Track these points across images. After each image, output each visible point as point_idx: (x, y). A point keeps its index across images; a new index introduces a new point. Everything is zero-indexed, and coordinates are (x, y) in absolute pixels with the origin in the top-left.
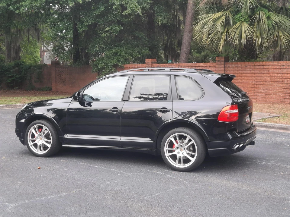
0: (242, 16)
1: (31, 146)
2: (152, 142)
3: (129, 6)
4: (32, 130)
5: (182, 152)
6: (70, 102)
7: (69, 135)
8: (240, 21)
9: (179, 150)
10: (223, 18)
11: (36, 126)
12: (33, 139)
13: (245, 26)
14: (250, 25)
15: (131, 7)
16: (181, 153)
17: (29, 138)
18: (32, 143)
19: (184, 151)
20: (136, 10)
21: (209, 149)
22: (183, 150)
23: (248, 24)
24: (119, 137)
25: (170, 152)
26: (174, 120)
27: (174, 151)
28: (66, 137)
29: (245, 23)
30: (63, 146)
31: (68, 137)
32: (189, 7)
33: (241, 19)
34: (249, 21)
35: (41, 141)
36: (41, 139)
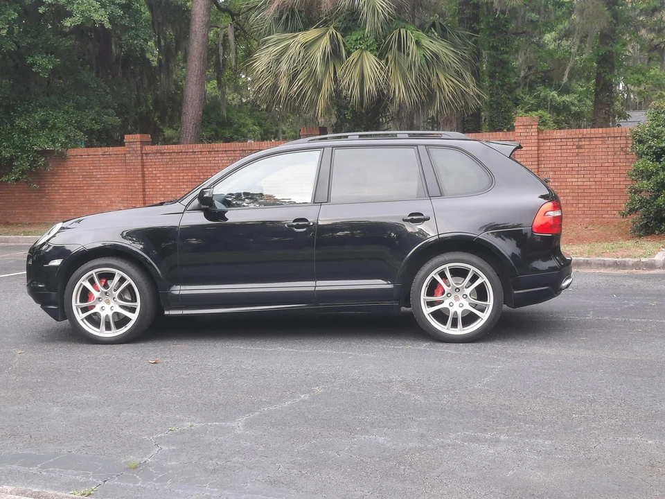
0: (361, 38)
1: (82, 320)
2: (391, 286)
3: (78, 8)
4: (83, 283)
5: (459, 302)
6: (183, 213)
7: (182, 288)
8: (357, 49)
9: (451, 299)
10: (325, 42)
11: (95, 273)
12: (84, 305)
13: (370, 61)
14: (380, 57)
15: (83, 11)
16: (457, 304)
17: (76, 303)
18: (83, 313)
19: (462, 300)
20: (96, 17)
21: (515, 292)
22: (461, 297)
23: (375, 55)
24: (312, 283)
25: (430, 304)
26: (440, 236)
27: (441, 302)
28: (177, 293)
29: (369, 53)
30: (166, 313)
31: (182, 292)
32: (197, 19)
33: (360, 44)
34: (377, 49)
35: (107, 307)
36: (108, 302)
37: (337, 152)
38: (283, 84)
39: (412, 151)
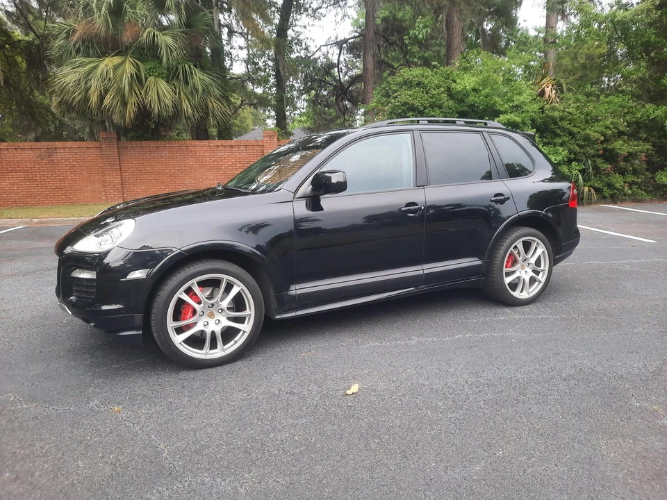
0: (154, 68)
2: (479, 262)
4: (180, 296)
6: (292, 201)
7: (298, 286)
8: (150, 76)
11: (197, 281)
13: (163, 85)
17: (171, 323)
18: (180, 334)
21: (556, 257)
22: (525, 266)
23: (166, 81)
24: (419, 267)
26: (519, 214)
27: (514, 272)
28: (293, 293)
29: (161, 79)
30: (277, 317)
31: (299, 292)
33: (153, 72)
35: (211, 322)
36: (211, 315)
37: (424, 135)
38: (94, 99)
39: (478, 136)
